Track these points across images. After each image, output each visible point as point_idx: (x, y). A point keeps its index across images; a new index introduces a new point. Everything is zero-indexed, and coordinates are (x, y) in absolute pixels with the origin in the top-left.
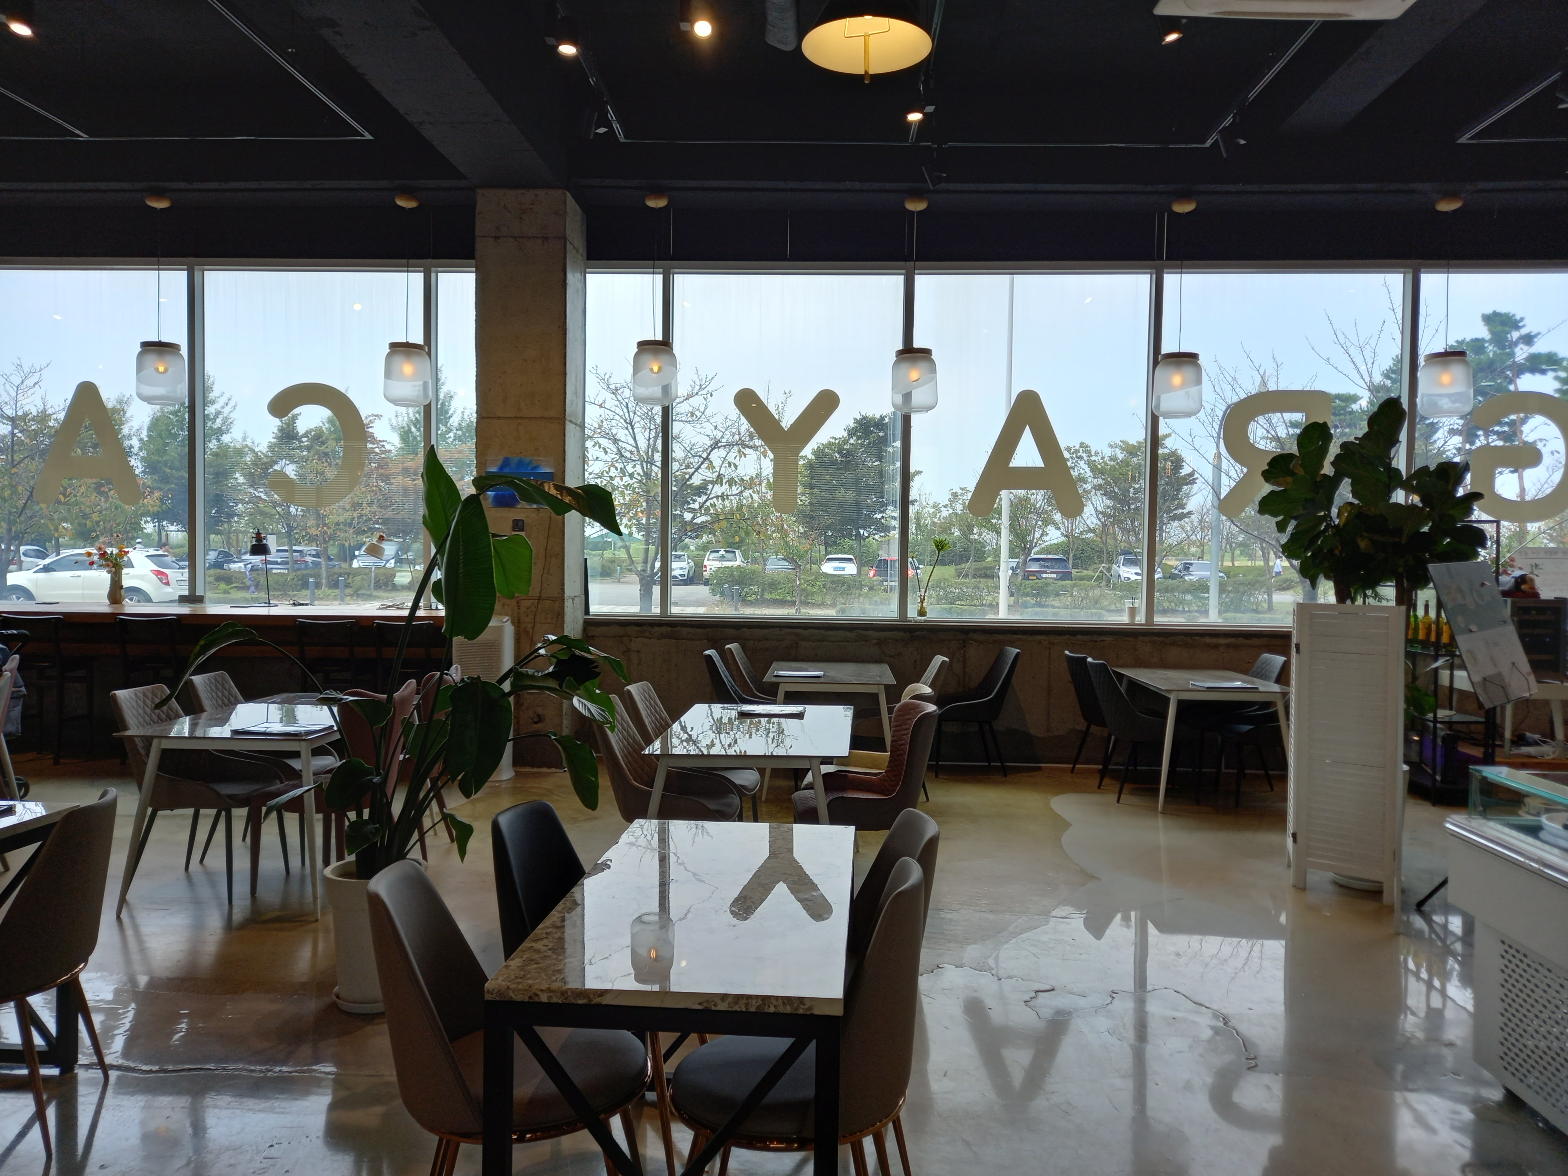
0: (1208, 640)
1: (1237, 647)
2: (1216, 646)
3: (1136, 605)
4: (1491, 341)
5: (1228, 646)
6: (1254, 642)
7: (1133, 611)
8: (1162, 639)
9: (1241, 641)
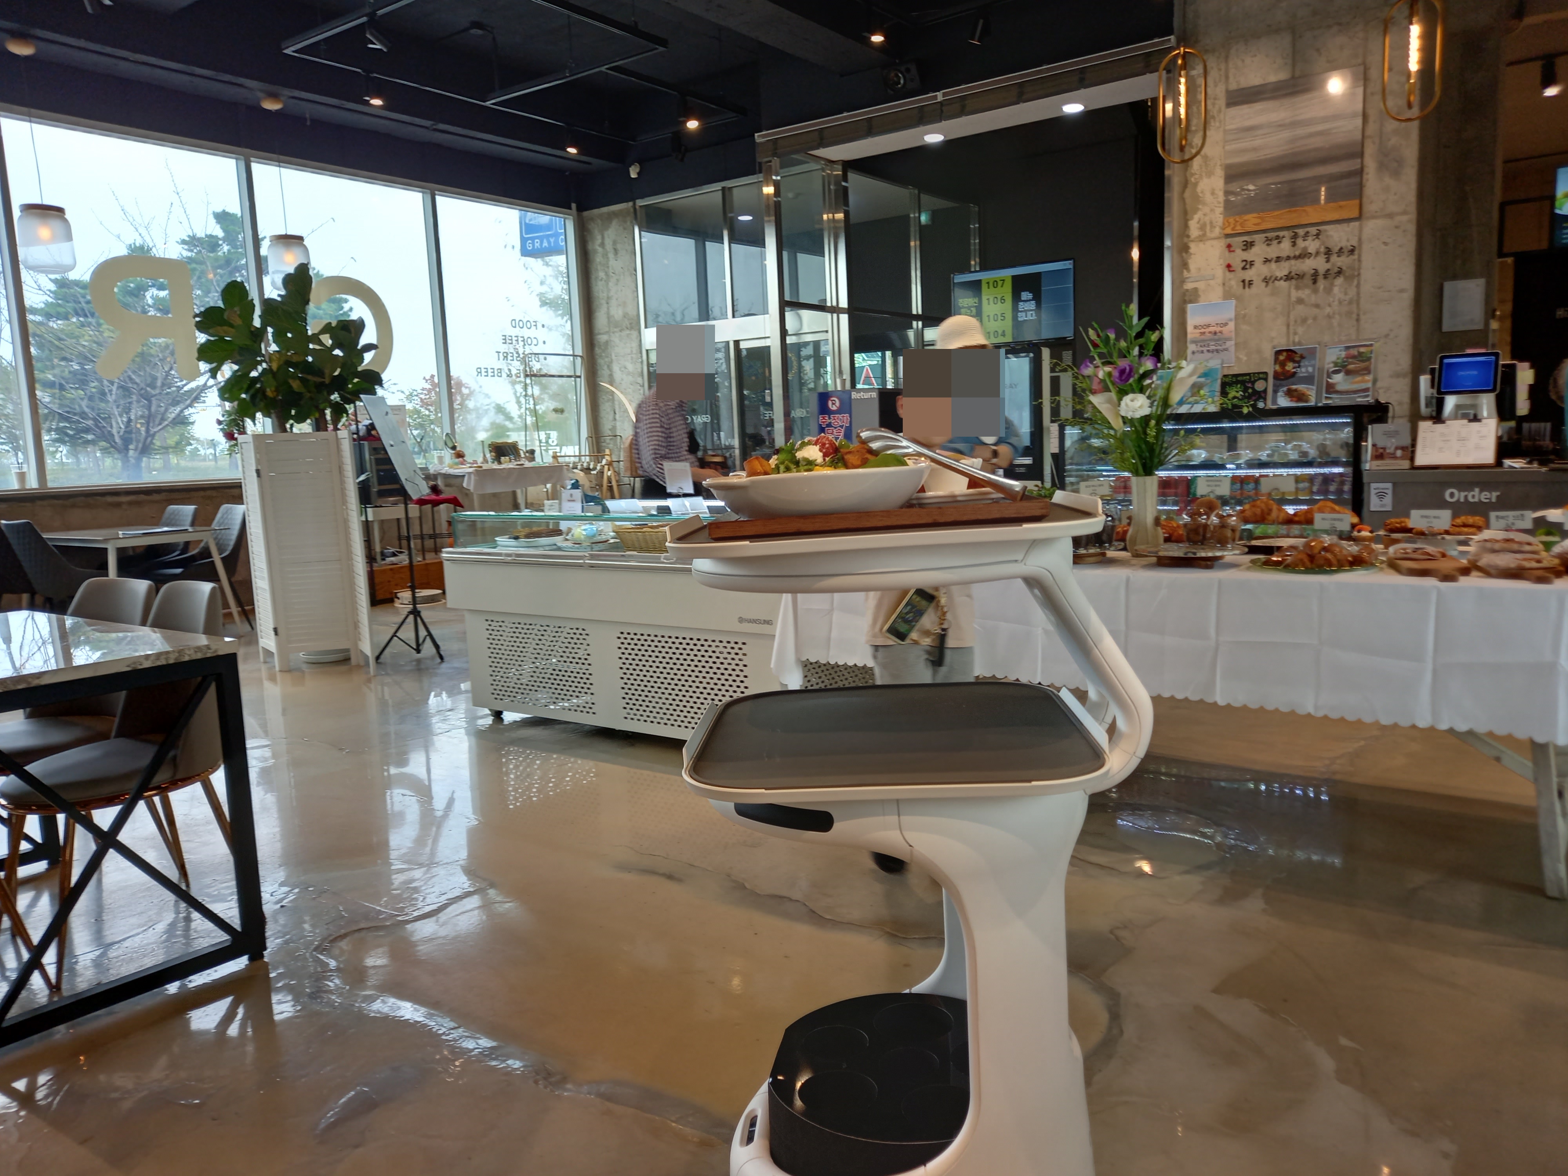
0: (110, 499)
1: (138, 503)
2: (118, 505)
3: (25, 470)
4: (224, 239)
5: (130, 503)
6: (156, 497)
7: (22, 476)
8: (60, 502)
9: (142, 497)
